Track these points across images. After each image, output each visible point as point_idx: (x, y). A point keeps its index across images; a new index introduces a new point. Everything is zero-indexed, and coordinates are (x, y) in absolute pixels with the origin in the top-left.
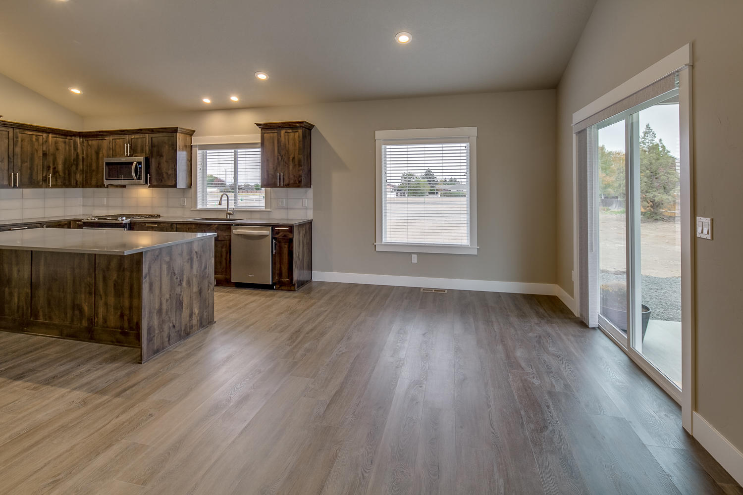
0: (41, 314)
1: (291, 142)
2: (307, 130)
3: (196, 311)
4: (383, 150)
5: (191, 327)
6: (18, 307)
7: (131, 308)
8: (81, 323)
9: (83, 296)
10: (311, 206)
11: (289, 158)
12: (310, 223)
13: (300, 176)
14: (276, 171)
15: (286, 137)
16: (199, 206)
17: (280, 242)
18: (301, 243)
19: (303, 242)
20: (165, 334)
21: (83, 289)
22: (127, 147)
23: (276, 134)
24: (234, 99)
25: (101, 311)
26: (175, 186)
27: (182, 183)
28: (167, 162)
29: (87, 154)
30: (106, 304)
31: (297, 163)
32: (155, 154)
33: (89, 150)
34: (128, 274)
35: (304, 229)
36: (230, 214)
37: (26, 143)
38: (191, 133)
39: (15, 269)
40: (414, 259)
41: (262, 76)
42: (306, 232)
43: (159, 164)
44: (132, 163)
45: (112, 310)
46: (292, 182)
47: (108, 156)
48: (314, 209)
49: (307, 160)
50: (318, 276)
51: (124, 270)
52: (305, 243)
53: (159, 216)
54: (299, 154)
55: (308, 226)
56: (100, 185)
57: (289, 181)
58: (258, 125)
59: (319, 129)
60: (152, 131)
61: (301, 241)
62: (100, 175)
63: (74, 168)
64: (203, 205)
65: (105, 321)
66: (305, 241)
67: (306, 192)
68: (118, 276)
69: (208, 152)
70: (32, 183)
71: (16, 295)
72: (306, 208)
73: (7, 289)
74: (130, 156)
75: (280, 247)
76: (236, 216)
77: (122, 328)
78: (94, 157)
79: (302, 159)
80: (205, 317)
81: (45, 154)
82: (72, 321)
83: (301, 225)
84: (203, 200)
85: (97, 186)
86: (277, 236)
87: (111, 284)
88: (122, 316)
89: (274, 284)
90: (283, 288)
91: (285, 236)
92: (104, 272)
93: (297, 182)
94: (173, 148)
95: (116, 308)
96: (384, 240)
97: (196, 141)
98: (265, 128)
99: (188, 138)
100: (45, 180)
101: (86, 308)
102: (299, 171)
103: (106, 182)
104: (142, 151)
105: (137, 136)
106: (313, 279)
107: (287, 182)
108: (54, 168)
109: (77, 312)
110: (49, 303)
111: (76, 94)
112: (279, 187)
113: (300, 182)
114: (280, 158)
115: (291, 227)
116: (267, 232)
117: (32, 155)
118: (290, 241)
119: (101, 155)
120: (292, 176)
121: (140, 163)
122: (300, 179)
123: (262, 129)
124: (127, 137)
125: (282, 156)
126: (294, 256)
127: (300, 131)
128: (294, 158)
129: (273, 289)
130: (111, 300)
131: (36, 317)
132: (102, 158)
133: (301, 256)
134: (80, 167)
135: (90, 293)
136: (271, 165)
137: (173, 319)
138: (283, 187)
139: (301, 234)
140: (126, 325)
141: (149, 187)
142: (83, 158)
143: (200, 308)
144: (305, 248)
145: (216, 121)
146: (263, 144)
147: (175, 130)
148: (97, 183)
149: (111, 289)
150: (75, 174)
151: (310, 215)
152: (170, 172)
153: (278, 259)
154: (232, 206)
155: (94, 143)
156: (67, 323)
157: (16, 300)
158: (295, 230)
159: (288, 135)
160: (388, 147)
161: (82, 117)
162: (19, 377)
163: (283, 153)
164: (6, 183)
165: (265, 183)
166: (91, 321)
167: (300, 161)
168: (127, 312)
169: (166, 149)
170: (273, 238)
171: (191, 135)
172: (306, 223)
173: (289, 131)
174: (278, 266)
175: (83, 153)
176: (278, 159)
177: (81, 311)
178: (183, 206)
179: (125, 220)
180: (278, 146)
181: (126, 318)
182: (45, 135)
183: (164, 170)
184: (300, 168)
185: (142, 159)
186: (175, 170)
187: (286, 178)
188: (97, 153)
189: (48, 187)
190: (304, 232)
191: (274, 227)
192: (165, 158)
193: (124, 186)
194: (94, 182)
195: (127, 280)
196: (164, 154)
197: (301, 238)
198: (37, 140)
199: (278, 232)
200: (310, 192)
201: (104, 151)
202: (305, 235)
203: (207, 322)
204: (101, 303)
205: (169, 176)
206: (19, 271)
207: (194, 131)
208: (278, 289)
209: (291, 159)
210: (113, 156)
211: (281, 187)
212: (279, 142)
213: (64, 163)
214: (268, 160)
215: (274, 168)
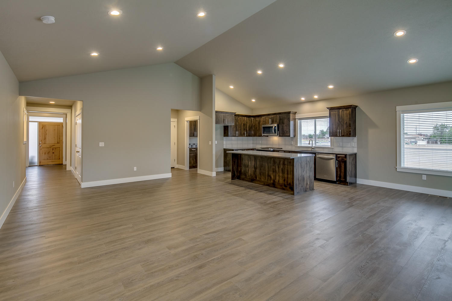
0: (258, 177)
1: (345, 115)
2: (353, 109)
3: (308, 183)
4: (402, 117)
5: (307, 188)
6: (251, 174)
7: (288, 178)
8: (271, 181)
9: (271, 173)
10: (356, 146)
11: (344, 123)
12: (356, 154)
13: (350, 131)
14: (337, 129)
15: (342, 113)
16: (299, 145)
17: (340, 162)
18: (351, 164)
19: (352, 163)
20: (300, 188)
21: (271, 170)
22: (270, 120)
23: (337, 112)
24: (316, 97)
25: (277, 178)
26: (289, 136)
27: (292, 135)
28: (286, 126)
29: (255, 124)
30: (279, 176)
31: (348, 125)
32: (281, 123)
33: (256, 122)
34: (286, 166)
35: (352, 157)
36: (313, 149)
37: (239, 121)
38: (295, 113)
39: (250, 163)
40: (424, 178)
41: (331, 87)
42: (353, 159)
43: (283, 127)
44: (273, 127)
45: (281, 178)
46: (345, 134)
47: (263, 124)
48: (358, 148)
49: (354, 123)
50: (360, 181)
51: (285, 165)
52: (353, 164)
53: (282, 148)
54: (349, 121)
55: (354, 156)
56: (261, 136)
57: (344, 134)
58: (328, 108)
59: (360, 107)
60: (280, 113)
61: (351, 163)
62: (260, 132)
63: (251, 129)
64: (300, 144)
65: (279, 181)
66: (353, 163)
67: (353, 139)
68: (283, 167)
69: (302, 121)
70: (241, 135)
71: (250, 170)
72: (353, 147)
73: (247, 168)
74: (272, 124)
75: (340, 164)
76: (316, 150)
77: (284, 184)
78: (258, 124)
79: (351, 123)
80: (311, 186)
81: (244, 125)
82: (268, 180)
83: (351, 155)
84: (300, 142)
85: (259, 136)
86: (338, 159)
87: (280, 169)
88: (284, 180)
89: (337, 181)
90: (341, 183)
91: (342, 159)
92: (278, 164)
93: (349, 134)
94: (288, 120)
95: (282, 178)
96: (402, 166)
97: (297, 116)
98: (331, 109)
99: (294, 115)
100: (244, 134)
101: (272, 177)
102: (349, 129)
103: (263, 135)
104: (276, 122)
105: (274, 116)
106: (357, 183)
107: (343, 134)
108: (246, 130)
109: (269, 178)
110: (260, 173)
111: (254, 102)
112: (339, 137)
113: (350, 134)
114: (339, 123)
115: (346, 155)
116: (333, 157)
117: (241, 125)
118: (345, 162)
119: (260, 124)
120: (345, 131)
121: (275, 127)
122: (350, 133)
123: (330, 110)
124: (270, 116)
125: (340, 122)
126: (347, 169)
127: (350, 110)
128: (346, 123)
129: (336, 183)
130: (281, 174)
131: (256, 178)
132: (261, 125)
133: (351, 170)
134: (253, 129)
135: (274, 172)
136: (334, 127)
137: (302, 183)
138: (341, 136)
139: (351, 159)
140: (286, 183)
141: (279, 136)
142: (254, 125)
143: (309, 182)
144: (353, 166)
145: (306, 107)
146: (330, 116)
147: (289, 113)
148: (259, 135)
149: (281, 171)
150: (252, 131)
151: (355, 151)
152: (287, 130)
153: (339, 170)
154: (314, 145)
155: (258, 119)
156: (266, 181)
157: (250, 172)
158: (348, 157)
159: (343, 112)
160: (405, 115)
161: (252, 109)
162: (261, 192)
163: (341, 120)
164: (235, 135)
165: (331, 135)
166: (274, 181)
167: (350, 124)
168: (286, 179)
169: (286, 121)
170: (336, 160)
171: (295, 114)
172: (353, 154)
173: (344, 110)
174: (339, 173)
175: (254, 124)
176: (338, 123)
177: (270, 177)
178: (292, 145)
179: (272, 150)
180: (338, 118)
181: (286, 181)
182: (244, 118)
183: (285, 130)
184: (350, 127)
185: (276, 125)
186: (290, 129)
187: (343, 132)
188: (259, 123)
189: (245, 136)
190: (352, 158)
191: (336, 155)
192: (285, 125)
193: (268, 136)
194: (258, 135)
195: (286, 168)
196: (285, 123)
197: (351, 161)
198: (242, 120)
199: (339, 157)
200: (355, 139)
201: (262, 122)
202: (353, 160)
203: (312, 189)
204: (277, 175)
205: (287, 132)
206: (251, 163)
207: (296, 112)
208: (339, 184)
209: (345, 123)
210: (265, 124)
211: (340, 137)
212: (339, 115)
213: (249, 128)
214: (333, 124)
215: (336, 128)
